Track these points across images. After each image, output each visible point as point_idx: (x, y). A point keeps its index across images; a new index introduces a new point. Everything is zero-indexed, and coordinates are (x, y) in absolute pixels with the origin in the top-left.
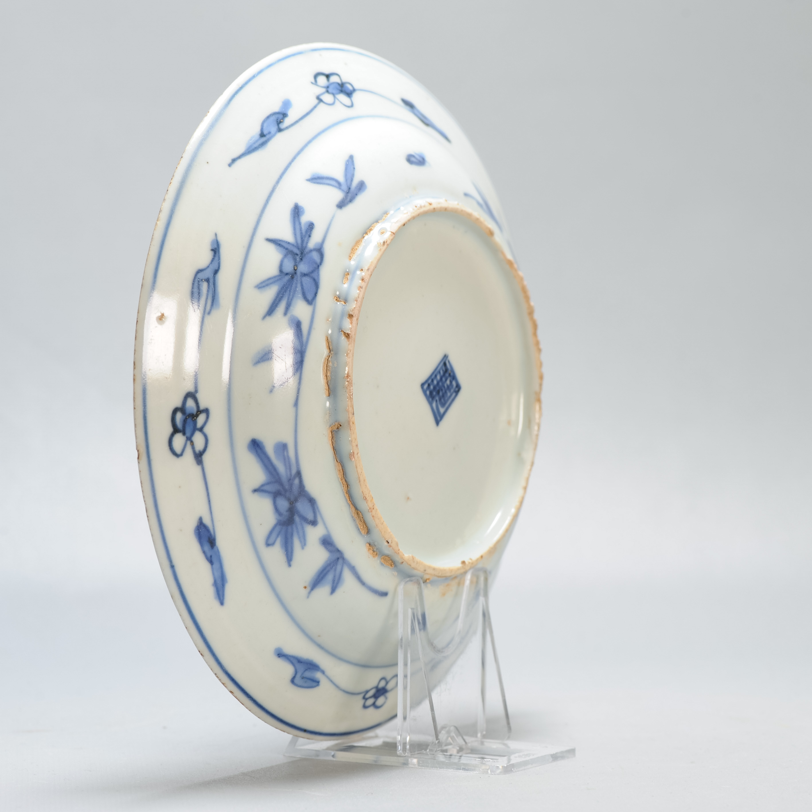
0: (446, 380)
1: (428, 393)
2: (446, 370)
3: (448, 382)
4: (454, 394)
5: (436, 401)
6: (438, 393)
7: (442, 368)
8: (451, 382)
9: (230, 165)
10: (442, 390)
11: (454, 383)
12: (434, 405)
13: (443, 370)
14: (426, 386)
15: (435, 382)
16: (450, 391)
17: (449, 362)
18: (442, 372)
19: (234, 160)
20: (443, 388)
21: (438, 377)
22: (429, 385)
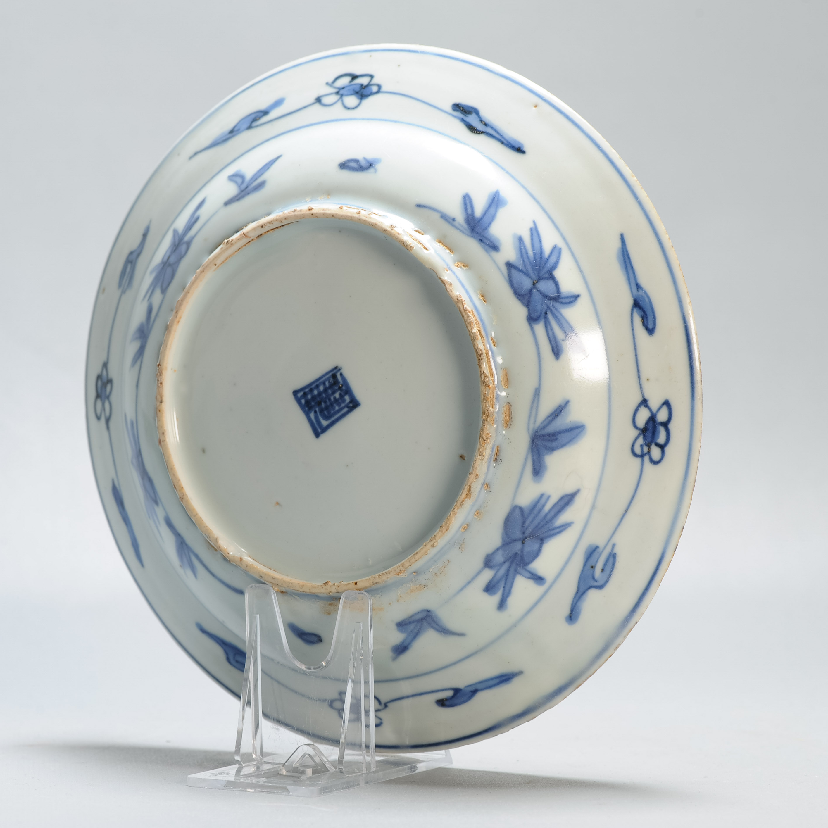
0: (334, 393)
1: (303, 401)
2: (336, 382)
3: (337, 395)
4: (346, 410)
5: (315, 412)
6: (319, 404)
7: (328, 379)
8: (341, 396)
9: (190, 158)
10: (325, 402)
11: (347, 398)
12: (312, 415)
13: (329, 382)
14: (300, 394)
15: (316, 392)
16: (339, 405)
17: (341, 374)
18: (327, 384)
19: (196, 154)
20: (327, 400)
21: (322, 388)
22: (305, 394)
